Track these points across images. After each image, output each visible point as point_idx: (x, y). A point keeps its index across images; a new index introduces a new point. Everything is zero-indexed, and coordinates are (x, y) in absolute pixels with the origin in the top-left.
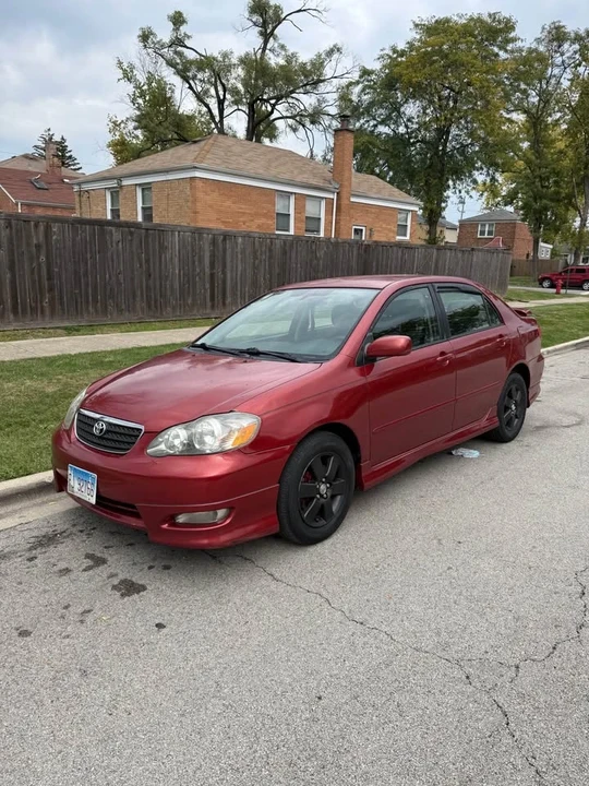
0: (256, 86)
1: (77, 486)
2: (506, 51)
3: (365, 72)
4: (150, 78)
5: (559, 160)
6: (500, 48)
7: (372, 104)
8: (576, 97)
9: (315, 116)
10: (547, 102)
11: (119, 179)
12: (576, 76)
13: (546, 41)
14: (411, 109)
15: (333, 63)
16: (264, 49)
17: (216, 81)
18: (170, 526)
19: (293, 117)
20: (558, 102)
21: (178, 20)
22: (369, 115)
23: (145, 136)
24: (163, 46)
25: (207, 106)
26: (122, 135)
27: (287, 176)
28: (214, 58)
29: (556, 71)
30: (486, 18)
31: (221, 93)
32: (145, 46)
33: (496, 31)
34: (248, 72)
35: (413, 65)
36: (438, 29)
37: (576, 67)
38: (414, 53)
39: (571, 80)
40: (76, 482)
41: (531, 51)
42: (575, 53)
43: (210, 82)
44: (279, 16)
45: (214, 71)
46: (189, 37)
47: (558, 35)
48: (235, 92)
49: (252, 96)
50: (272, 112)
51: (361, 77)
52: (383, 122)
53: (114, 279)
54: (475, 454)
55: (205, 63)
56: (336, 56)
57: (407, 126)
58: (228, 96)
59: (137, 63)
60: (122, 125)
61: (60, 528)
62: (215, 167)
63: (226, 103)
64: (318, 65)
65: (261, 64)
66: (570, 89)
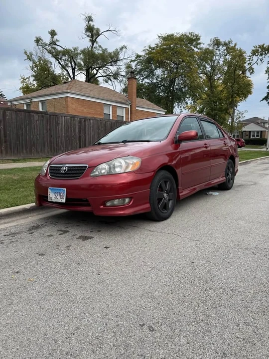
0: (89, 62)
1: (54, 197)
2: (197, 48)
3: (138, 56)
4: (40, 59)
5: (221, 94)
6: (195, 47)
7: (141, 70)
8: (226, 68)
9: (116, 76)
10: (214, 70)
11: (31, 99)
12: (226, 60)
13: (213, 45)
14: (159, 72)
15: (123, 52)
16: (92, 47)
17: (71, 60)
18: (104, 207)
19: (106, 76)
20: (219, 70)
21: (53, 33)
22: (140, 75)
23: (38, 85)
24: (46, 45)
25: (67, 71)
26: (27, 84)
27: (108, 98)
28: (70, 50)
29: (217, 58)
30: (188, 34)
31: (73, 65)
32: (38, 45)
33: (193, 40)
34: (85, 57)
35: (159, 53)
36: (168, 39)
37: (225, 56)
38: (158, 49)
39: (224, 61)
40: (53, 194)
41: (207, 49)
42: (225, 50)
43: (68, 60)
44: (98, 33)
45: (70, 55)
46: (58, 41)
47: (217, 43)
48: (80, 65)
49: (87, 67)
50: (97, 74)
51: (136, 58)
52: (146, 78)
53: (35, 137)
54: (217, 194)
55: (66, 52)
56: (124, 50)
57: (157, 79)
58: (76, 67)
59: (34, 53)
60: (27, 80)
61: (39, 224)
62: (76, 92)
63: (76, 70)
64: (117, 53)
65: (91, 53)
66: (223, 65)
